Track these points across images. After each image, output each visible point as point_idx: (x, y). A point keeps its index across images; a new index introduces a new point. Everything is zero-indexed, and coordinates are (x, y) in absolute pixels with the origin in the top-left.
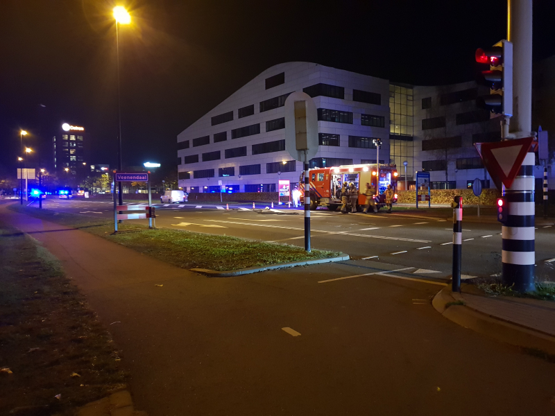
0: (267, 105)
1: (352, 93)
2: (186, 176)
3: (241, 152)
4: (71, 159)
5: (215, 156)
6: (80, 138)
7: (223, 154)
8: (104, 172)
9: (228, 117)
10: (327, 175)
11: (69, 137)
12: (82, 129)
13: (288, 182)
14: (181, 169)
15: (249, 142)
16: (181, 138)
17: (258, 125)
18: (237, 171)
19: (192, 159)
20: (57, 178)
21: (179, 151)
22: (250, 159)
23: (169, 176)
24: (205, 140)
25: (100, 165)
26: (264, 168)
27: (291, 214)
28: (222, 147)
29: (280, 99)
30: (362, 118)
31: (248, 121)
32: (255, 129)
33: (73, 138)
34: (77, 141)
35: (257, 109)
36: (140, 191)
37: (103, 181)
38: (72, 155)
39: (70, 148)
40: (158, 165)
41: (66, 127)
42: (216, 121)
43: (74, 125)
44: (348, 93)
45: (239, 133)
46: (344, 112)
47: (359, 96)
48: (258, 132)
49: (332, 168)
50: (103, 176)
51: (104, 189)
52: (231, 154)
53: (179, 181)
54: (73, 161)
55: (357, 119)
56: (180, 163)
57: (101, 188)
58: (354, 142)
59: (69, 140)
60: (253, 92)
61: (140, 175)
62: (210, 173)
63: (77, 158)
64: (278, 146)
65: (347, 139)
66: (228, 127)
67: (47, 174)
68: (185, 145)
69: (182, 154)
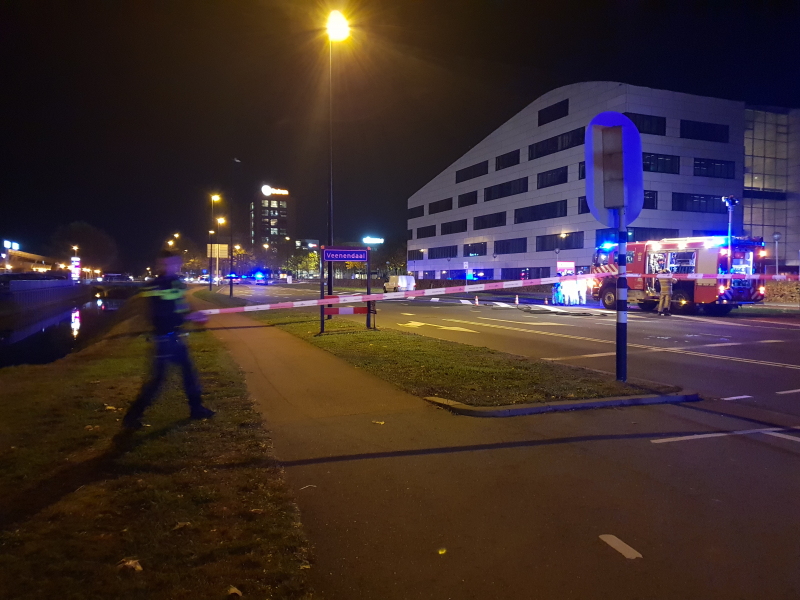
0: (539, 150)
1: (679, 126)
2: (418, 256)
3: (498, 220)
4: (272, 233)
5: (460, 227)
6: (284, 204)
7: (470, 225)
8: (312, 250)
9: (481, 169)
10: (640, 254)
11: (270, 204)
12: (285, 192)
13: (572, 265)
14: (412, 246)
15: (509, 205)
16: (413, 202)
17: (525, 180)
18: (491, 247)
19: (427, 232)
20: (254, 258)
21: (409, 221)
22: (510, 231)
23: (394, 256)
24: (446, 205)
25: (307, 241)
26: (531, 245)
27: (578, 315)
28: (470, 213)
29: (560, 138)
30: (695, 165)
31: (510, 175)
32: (521, 186)
33: (274, 204)
34: (279, 209)
35: (524, 156)
36: (357, 276)
37: (311, 262)
38: (273, 227)
39: (270, 217)
40: (381, 241)
41: (267, 190)
42: (462, 176)
43: (276, 188)
44: (673, 127)
45: (494, 193)
46: (665, 156)
47: (690, 130)
48: (525, 189)
49: (649, 243)
50: (310, 255)
51: (311, 272)
52: (483, 223)
53: (409, 263)
54: (274, 234)
55: (687, 165)
56: (411, 238)
57: (308, 270)
58: (680, 202)
59: (270, 208)
60: (520, 131)
61: (356, 253)
62: (451, 252)
63: (279, 231)
64: (556, 210)
65: (670, 197)
66: (479, 185)
67: (243, 251)
68: (418, 212)
69: (413, 224)
